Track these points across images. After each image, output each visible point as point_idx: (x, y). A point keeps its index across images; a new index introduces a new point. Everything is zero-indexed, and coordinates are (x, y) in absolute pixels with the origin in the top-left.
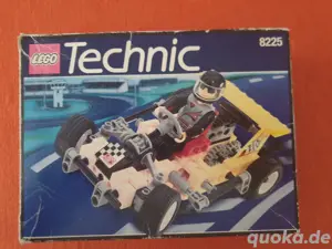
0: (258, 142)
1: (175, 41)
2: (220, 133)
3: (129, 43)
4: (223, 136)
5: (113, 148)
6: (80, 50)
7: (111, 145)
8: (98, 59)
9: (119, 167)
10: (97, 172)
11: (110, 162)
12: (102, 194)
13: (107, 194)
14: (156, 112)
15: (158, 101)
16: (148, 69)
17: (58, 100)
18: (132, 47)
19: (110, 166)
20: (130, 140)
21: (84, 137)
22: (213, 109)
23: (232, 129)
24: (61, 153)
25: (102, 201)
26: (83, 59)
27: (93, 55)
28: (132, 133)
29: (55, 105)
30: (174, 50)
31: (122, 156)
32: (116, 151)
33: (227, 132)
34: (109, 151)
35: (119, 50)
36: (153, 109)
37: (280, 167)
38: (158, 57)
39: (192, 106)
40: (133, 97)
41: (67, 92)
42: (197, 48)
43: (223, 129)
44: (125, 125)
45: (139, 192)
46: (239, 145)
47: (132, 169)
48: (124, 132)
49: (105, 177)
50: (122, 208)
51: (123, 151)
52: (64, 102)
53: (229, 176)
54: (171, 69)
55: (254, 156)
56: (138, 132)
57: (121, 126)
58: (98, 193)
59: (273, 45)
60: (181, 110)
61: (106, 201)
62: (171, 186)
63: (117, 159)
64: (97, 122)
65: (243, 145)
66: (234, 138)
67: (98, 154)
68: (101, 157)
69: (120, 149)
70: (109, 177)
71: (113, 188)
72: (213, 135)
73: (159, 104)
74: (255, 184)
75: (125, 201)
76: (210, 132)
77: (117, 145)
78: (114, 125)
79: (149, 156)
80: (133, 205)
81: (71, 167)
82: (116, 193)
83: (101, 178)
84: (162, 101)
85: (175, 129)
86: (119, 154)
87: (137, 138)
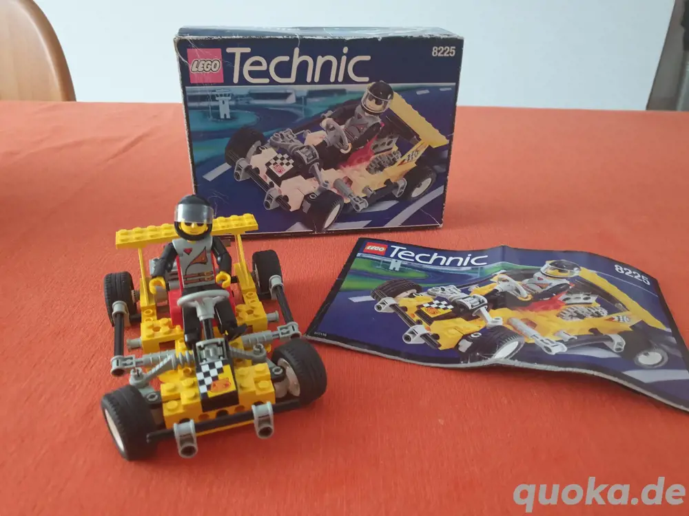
0: (417, 151)
1: (345, 50)
2: (384, 144)
3: (297, 51)
4: (386, 147)
5: (282, 159)
6: (244, 57)
7: (280, 156)
8: (264, 67)
9: (289, 175)
10: (268, 180)
11: (280, 172)
12: (274, 200)
13: (278, 199)
14: (324, 124)
15: (326, 112)
16: (317, 79)
17: (225, 111)
18: (300, 55)
19: (280, 175)
20: (298, 151)
21: (254, 148)
22: (379, 121)
23: (395, 140)
24: (232, 163)
25: (273, 205)
26: (247, 67)
27: (258, 63)
28: (300, 144)
29: (222, 117)
30: (344, 58)
31: (291, 166)
32: (285, 161)
33: (389, 144)
34: (279, 161)
35: (286, 58)
36: (321, 121)
37: (434, 175)
38: (327, 66)
39: (359, 117)
40: (301, 109)
41: (233, 103)
42: (368, 58)
43: (386, 140)
44: (293, 137)
45: (306, 197)
46: (400, 155)
47: (300, 177)
48: (293, 144)
49: (276, 185)
50: (291, 210)
51: (291, 161)
52: (231, 113)
53: (388, 182)
54: (340, 79)
55: (412, 165)
56: (306, 144)
57: (288, 137)
58: (270, 198)
59: (445, 55)
60: (349, 121)
61: (278, 205)
62: (335, 191)
63: (287, 168)
64: (265, 134)
65: (403, 155)
66: (395, 148)
67: (268, 164)
68: (271, 167)
69: (288, 159)
70: (279, 184)
71: (283, 194)
72: (376, 146)
73: (326, 115)
74: (409, 189)
75: (294, 205)
76: (374, 143)
77: (286, 156)
78: (282, 136)
79: (316, 166)
80: (301, 207)
81: (242, 176)
82: (286, 198)
83: (271, 185)
84: (330, 113)
85: (341, 141)
86: (288, 164)
87: (304, 150)
